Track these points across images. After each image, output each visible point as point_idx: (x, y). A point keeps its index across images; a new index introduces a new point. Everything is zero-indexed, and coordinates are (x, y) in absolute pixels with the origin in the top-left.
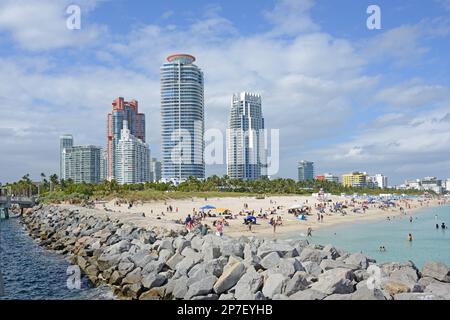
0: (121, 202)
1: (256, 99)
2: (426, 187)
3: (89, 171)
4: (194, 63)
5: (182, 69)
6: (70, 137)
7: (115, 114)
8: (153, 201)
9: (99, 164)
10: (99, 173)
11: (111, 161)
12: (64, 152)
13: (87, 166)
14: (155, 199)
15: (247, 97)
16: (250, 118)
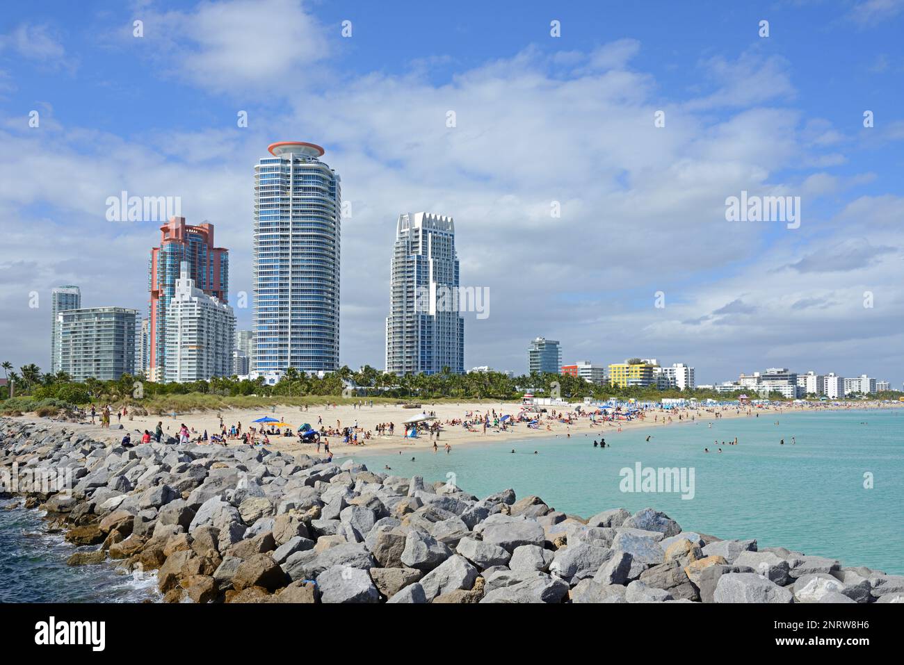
0: (137, 414)
1: (443, 225)
2: (767, 386)
3: (111, 356)
4: (321, 159)
5: (296, 170)
6: (73, 291)
7: (167, 248)
8: (196, 412)
9: (131, 343)
10: (131, 360)
11: (156, 338)
12: (61, 319)
13: (108, 346)
14: (203, 410)
15: (426, 221)
16: (431, 261)
